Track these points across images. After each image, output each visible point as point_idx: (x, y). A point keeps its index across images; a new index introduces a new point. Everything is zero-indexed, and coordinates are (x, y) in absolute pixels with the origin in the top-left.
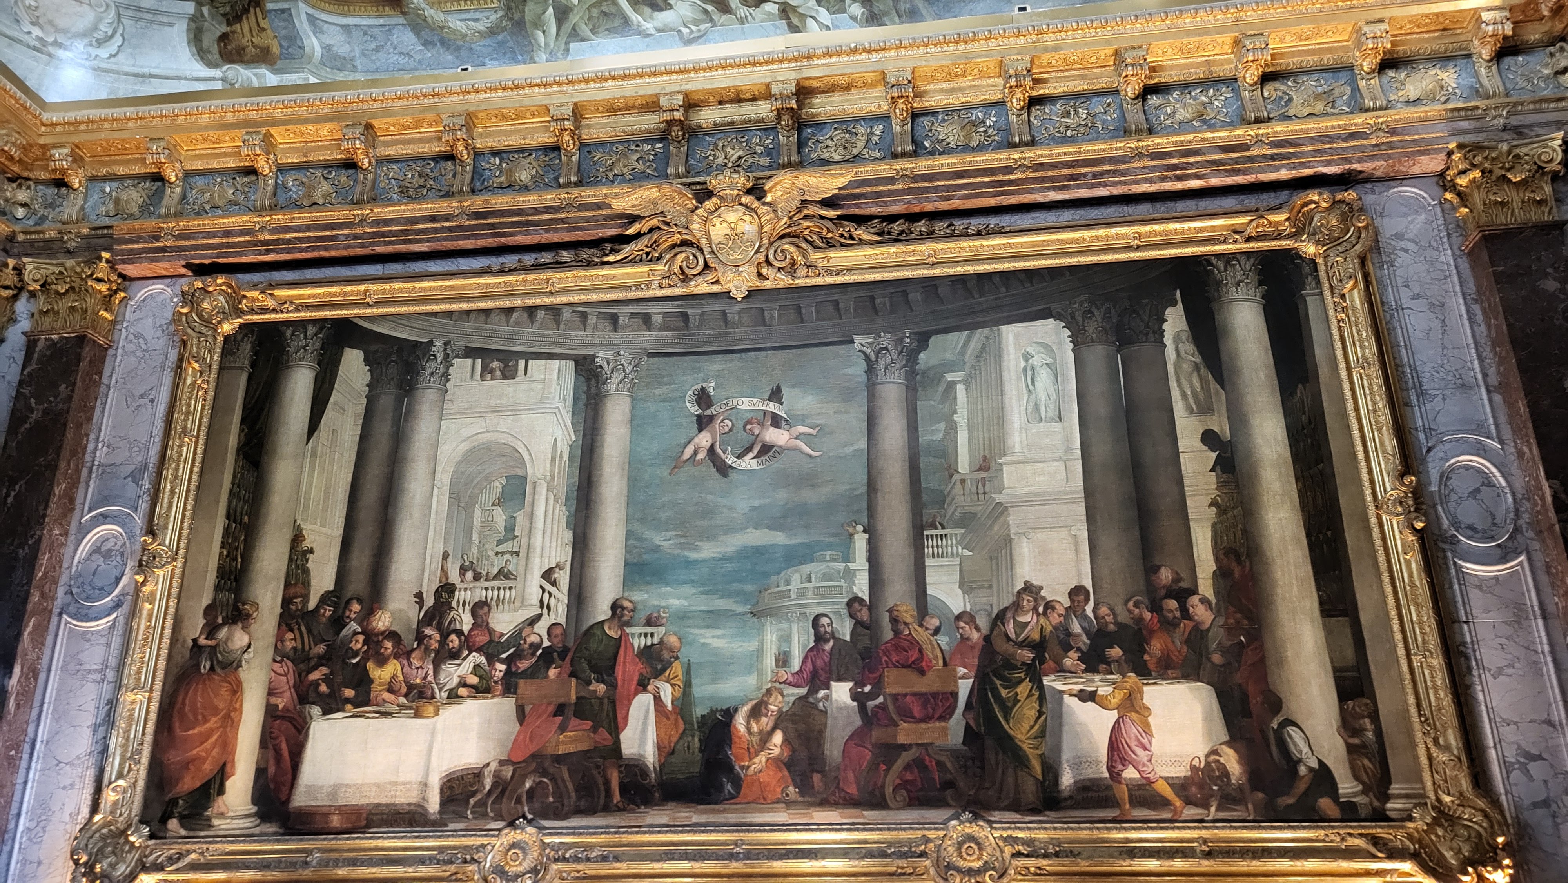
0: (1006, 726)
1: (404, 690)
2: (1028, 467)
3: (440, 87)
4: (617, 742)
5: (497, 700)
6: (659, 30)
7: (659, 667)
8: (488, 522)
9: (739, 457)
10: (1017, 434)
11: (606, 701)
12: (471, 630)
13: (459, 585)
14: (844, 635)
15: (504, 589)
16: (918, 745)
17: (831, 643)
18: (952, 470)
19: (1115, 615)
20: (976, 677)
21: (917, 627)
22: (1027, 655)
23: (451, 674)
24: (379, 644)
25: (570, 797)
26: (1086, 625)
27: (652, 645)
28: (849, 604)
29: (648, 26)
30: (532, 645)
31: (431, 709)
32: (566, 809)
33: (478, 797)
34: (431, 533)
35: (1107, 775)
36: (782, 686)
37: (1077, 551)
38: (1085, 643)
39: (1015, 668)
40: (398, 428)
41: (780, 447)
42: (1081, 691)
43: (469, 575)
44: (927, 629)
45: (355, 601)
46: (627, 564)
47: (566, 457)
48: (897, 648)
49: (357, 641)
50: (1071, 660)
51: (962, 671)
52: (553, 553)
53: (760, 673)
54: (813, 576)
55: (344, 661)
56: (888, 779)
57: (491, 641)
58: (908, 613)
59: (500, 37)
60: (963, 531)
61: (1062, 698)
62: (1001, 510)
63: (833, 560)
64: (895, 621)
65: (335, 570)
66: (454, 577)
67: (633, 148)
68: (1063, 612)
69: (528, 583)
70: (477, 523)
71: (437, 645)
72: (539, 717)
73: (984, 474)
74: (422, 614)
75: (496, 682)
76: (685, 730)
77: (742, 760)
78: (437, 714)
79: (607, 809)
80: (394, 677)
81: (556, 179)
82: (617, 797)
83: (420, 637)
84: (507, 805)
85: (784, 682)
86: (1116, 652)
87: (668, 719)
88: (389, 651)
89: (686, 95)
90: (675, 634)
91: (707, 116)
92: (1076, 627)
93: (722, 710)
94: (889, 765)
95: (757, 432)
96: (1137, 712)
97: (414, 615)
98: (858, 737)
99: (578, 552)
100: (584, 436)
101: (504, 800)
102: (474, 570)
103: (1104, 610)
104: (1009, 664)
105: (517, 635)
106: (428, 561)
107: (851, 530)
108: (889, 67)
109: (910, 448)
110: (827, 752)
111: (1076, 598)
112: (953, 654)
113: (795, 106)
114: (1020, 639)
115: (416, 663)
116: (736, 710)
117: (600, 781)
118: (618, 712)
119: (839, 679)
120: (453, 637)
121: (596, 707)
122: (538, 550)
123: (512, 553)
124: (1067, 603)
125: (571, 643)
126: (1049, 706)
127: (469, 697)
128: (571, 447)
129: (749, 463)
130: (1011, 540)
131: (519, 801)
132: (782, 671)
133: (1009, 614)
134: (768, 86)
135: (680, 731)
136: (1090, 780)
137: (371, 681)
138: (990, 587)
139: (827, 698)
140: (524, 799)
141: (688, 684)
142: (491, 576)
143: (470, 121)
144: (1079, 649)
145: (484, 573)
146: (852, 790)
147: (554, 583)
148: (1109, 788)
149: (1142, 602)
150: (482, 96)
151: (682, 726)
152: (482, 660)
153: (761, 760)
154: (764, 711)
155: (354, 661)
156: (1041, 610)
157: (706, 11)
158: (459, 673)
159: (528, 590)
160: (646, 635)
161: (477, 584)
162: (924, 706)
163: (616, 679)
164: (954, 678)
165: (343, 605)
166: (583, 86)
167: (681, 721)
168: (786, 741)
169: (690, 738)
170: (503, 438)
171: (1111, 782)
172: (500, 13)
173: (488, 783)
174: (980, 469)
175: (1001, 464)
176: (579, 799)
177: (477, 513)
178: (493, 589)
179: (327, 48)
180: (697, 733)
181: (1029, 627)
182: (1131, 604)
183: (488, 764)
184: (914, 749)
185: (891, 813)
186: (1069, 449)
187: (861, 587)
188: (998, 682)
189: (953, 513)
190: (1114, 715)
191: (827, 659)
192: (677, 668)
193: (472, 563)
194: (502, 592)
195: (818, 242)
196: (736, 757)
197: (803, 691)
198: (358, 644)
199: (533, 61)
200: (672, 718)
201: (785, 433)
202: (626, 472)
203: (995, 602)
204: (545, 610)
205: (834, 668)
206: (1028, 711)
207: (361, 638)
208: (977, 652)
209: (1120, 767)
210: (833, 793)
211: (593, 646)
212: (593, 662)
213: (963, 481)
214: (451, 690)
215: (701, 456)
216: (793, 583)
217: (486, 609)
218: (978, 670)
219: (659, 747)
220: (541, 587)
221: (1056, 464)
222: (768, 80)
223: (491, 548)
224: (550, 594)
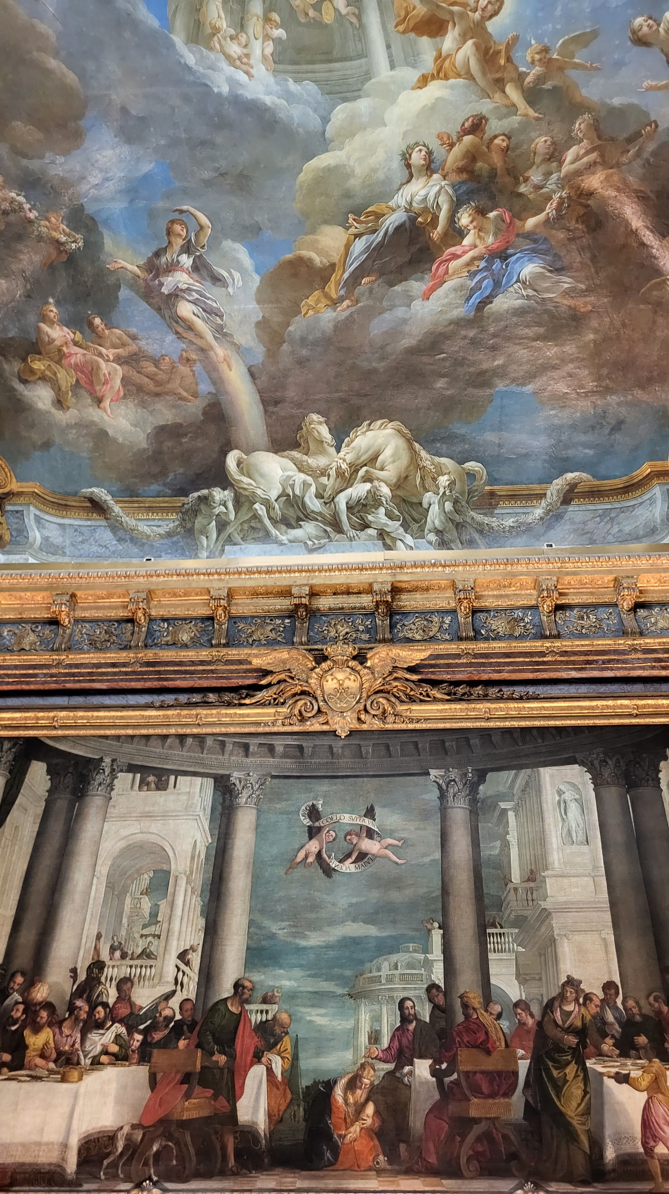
0: (558, 1104)
1: (54, 1056)
2: (565, 880)
3: (131, 571)
4: (234, 1110)
5: (134, 1068)
6: (291, 541)
7: (272, 1041)
8: (136, 909)
9: (341, 861)
10: (555, 853)
11: (226, 1071)
12: (115, 1003)
13: (108, 963)
14: (425, 1017)
15: (146, 967)
16: (487, 1119)
17: (414, 1024)
18: (506, 880)
19: (640, 1008)
20: (532, 1058)
21: (483, 1012)
22: (572, 1040)
23: (95, 1043)
24: (36, 1013)
25: (190, 1161)
26: (617, 1015)
27: (267, 1021)
28: (429, 990)
29: (284, 538)
30: (166, 1018)
31: (75, 1074)
32: (187, 1172)
33: (111, 1158)
34: (88, 916)
35: (641, 1150)
36: (374, 1061)
37: (607, 952)
38: (617, 1031)
39: (562, 1051)
40: (69, 827)
41: (373, 855)
42: (617, 1073)
43: (118, 954)
44: (491, 1014)
45: (19, 975)
46: (248, 948)
47: (203, 856)
48: (468, 1030)
49: (17, 1010)
50: (607, 1046)
51: (521, 1052)
52: (188, 937)
53: (356, 1049)
54: (399, 965)
55: (5, 1027)
56: (462, 1149)
57: (132, 1013)
58: (476, 1000)
59: (175, 539)
60: (517, 931)
61: (602, 1079)
62: (545, 915)
63: (415, 951)
64: (465, 1006)
65: (5, 946)
66: (105, 955)
67: (268, 621)
68: (598, 1003)
69: (166, 962)
70: (127, 909)
71: (85, 1016)
72: (168, 1084)
73: (532, 884)
74: (75, 987)
75: (133, 1051)
76: (292, 1100)
77: (340, 1129)
78: (80, 1079)
79: (223, 1173)
80: (46, 1043)
81: (210, 641)
82: (232, 1162)
83: (72, 1008)
84: (136, 1167)
85: (376, 1058)
86: (642, 1040)
87: (278, 1088)
88: (44, 1020)
89: (311, 587)
90: (286, 1011)
91: (324, 603)
92: (610, 1017)
93: (323, 1082)
94: (463, 1137)
95: (355, 842)
96: (663, 1094)
97: (68, 987)
98: (436, 1110)
99: (209, 937)
100: (219, 838)
101: (134, 1162)
102: (122, 950)
103: (631, 1003)
104: (559, 1048)
105: (154, 1009)
106: (84, 941)
107: (429, 926)
108: (458, 578)
109: (474, 861)
110: (411, 1124)
111: (607, 991)
112: (513, 1037)
113: (390, 600)
114: (566, 1025)
115: (66, 1031)
116: (335, 1082)
117: (218, 1147)
118: (236, 1081)
119: (421, 1057)
120: (100, 1009)
121: (218, 1077)
122: (176, 934)
123: (154, 936)
124: (601, 995)
125: (199, 1017)
126: (592, 1086)
127: (109, 1064)
128: (207, 847)
129: (349, 867)
130: (555, 940)
131: (146, 1164)
132: (374, 1047)
133: (557, 1004)
134: (371, 585)
135: (288, 1101)
136: (629, 1155)
137: (26, 1047)
138: (540, 979)
139: (411, 1073)
140: (151, 1162)
141: (295, 1058)
142: (135, 956)
143: (150, 595)
144: (613, 1037)
145: (130, 952)
146: (433, 1159)
147: (187, 963)
148: (644, 1162)
149: (660, 998)
150: (162, 579)
151: (289, 1096)
152: (123, 1030)
153: (355, 1129)
154: (359, 1084)
155: (14, 1028)
156: (581, 1000)
157: (326, 531)
158: (102, 1041)
159: (165, 969)
160: (262, 1012)
161: (124, 962)
162: (491, 1082)
163: (235, 1051)
164: (515, 1059)
165: (8, 977)
166: (236, 576)
167: (288, 1092)
168: (377, 1112)
169: (296, 1108)
170: (153, 839)
171: (645, 1157)
172: (177, 523)
173: (120, 1145)
174: (529, 880)
175: (544, 877)
176: (199, 1163)
177: (128, 900)
178: (136, 967)
179: (46, 539)
180: (302, 1103)
181: (573, 1016)
182: (651, 999)
183: (122, 1128)
184: (483, 1123)
185: (466, 1182)
186: (595, 868)
187: (438, 976)
188: (550, 1064)
189: (509, 915)
190: (644, 1096)
191: (410, 1038)
192: (287, 1043)
193: (120, 943)
194: (144, 969)
195: (403, 698)
196: (335, 1126)
197: (391, 1066)
198: (18, 1013)
199: (196, 557)
200: (282, 1088)
201: (377, 843)
202: (251, 870)
203: (544, 992)
204: (179, 987)
205: (417, 1047)
206: (576, 1090)
207: (21, 1007)
208: (532, 1036)
209: (652, 1143)
210: (417, 1163)
211: (217, 1020)
212: (217, 1035)
213: (516, 889)
214: (94, 1057)
215: (311, 859)
216: (383, 970)
217: (129, 984)
218: (533, 1053)
219: (270, 1115)
220: (177, 966)
221: (586, 879)
222: (371, 581)
223: (137, 931)
224: (184, 973)
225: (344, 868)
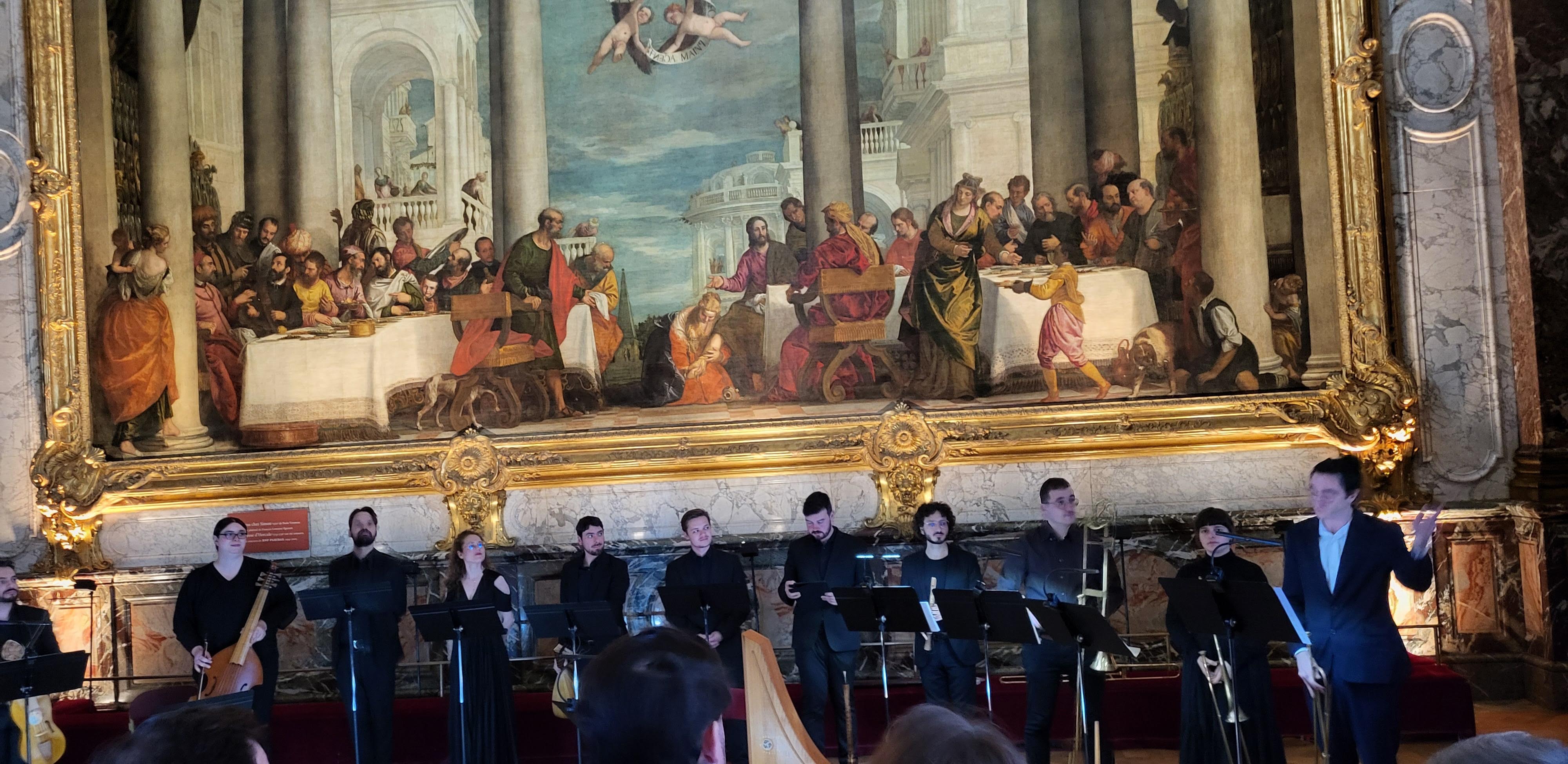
0: (941, 320)
1: (336, 310)
2: (971, 49)
4: (557, 354)
5: (432, 317)
7: (593, 277)
8: (398, 133)
9: (661, 50)
10: (960, 12)
11: (542, 313)
12: (396, 247)
13: (376, 201)
14: (779, 237)
15: (425, 203)
16: (854, 342)
17: (767, 246)
18: (889, 56)
19: (1054, 204)
20: (912, 273)
21: (853, 226)
22: (964, 250)
23: (381, 293)
24: (302, 264)
25: (515, 406)
26: (1024, 216)
27: (585, 256)
28: (784, 206)
30: (460, 261)
31: (365, 328)
32: (513, 417)
33: (426, 409)
34: (339, 146)
35: (1037, 361)
36: (719, 291)
37: (1019, 139)
38: (1022, 235)
39: (951, 263)
40: (284, 28)
41: (705, 37)
42: (1017, 282)
43: (386, 190)
44: (863, 227)
45: (269, 222)
46: (551, 173)
47: (473, 57)
48: (833, 248)
49: (279, 263)
50: (1008, 252)
51: (898, 268)
52: (472, 164)
53: (696, 280)
54: (746, 178)
55: (268, 283)
56: (826, 375)
57: (418, 258)
58: (844, 212)
60: (900, 123)
61: (997, 291)
62: (940, 98)
63: (766, 160)
64: (830, 221)
65: (242, 190)
66: (370, 193)
68: (1001, 203)
69: (449, 197)
70: (386, 133)
71: (362, 264)
72: (477, 332)
73: (924, 59)
74: (342, 233)
75: (428, 299)
76: (623, 339)
77: (682, 365)
78: (373, 332)
79: (553, 416)
80: (323, 298)
82: (562, 404)
83: (344, 257)
84: (455, 416)
85: (721, 288)
86: (1053, 242)
87: (606, 328)
88: (314, 272)
90: (607, 244)
92: (1014, 219)
93: (659, 318)
94: (827, 363)
95: (679, 20)
96: (1071, 300)
97: (334, 235)
98: (795, 337)
99: (497, 162)
100: (491, 31)
101: (452, 411)
102: (390, 185)
103: (1043, 200)
104: (946, 260)
105: (444, 252)
106: (340, 177)
107: (784, 127)
109: (845, 33)
110: (765, 354)
111: (1015, 189)
112: (890, 251)
114: (958, 233)
115: (344, 283)
116: (674, 317)
117: (544, 390)
118: (555, 324)
119: (776, 282)
120: (378, 255)
121: (533, 320)
122: (455, 161)
123: (428, 165)
124: (1006, 194)
125: (501, 257)
126: (985, 298)
127: (403, 315)
128: (477, 44)
129: (672, 57)
130: (950, 131)
131: (466, 412)
132: (718, 277)
133: (947, 209)
135: (619, 340)
136: (1021, 367)
137: (301, 303)
138: (929, 181)
139: (764, 301)
140: (471, 410)
141: (624, 294)
142: (409, 191)
144: (1016, 241)
145: (401, 187)
146: (791, 387)
147: (476, 196)
148: (1038, 373)
149: (1082, 190)
151: (620, 335)
152: (412, 277)
153: (700, 364)
154: (702, 317)
155: (280, 283)
156: (979, 203)
158: (389, 291)
159: (450, 204)
160: (577, 246)
161: (395, 199)
162: (861, 305)
163: (550, 291)
164: (891, 275)
165: (257, 226)
167: (619, 331)
168: (725, 344)
169: (630, 346)
170: (401, 37)
171: (1041, 368)
173: (434, 397)
174: (920, 53)
175: (942, 47)
176: (525, 407)
177: (385, 123)
178: (413, 204)
180: (636, 341)
181: (967, 221)
182: (1071, 193)
183: (431, 379)
184: (851, 346)
185: (828, 406)
186: (1015, 27)
187: (796, 188)
188: (934, 278)
189: (891, 104)
190: (1047, 304)
191: (762, 263)
192: (611, 278)
193: (387, 177)
194: (422, 207)
196: (676, 362)
197: (740, 296)
198: (280, 265)
200: (611, 327)
201: (710, 20)
202: (540, 72)
203: (933, 197)
204: (470, 225)
205: (770, 272)
206: (963, 304)
207: (283, 259)
208: (913, 249)
209: (1051, 353)
210: (773, 392)
211: (523, 259)
212: (526, 276)
213: (901, 68)
214: (384, 308)
215: (620, 50)
216: (726, 186)
217: (408, 225)
218: (914, 267)
219: (600, 356)
220: (463, 200)
221: (1000, 44)
223: (405, 162)
224: (473, 207)
225: (666, 59)
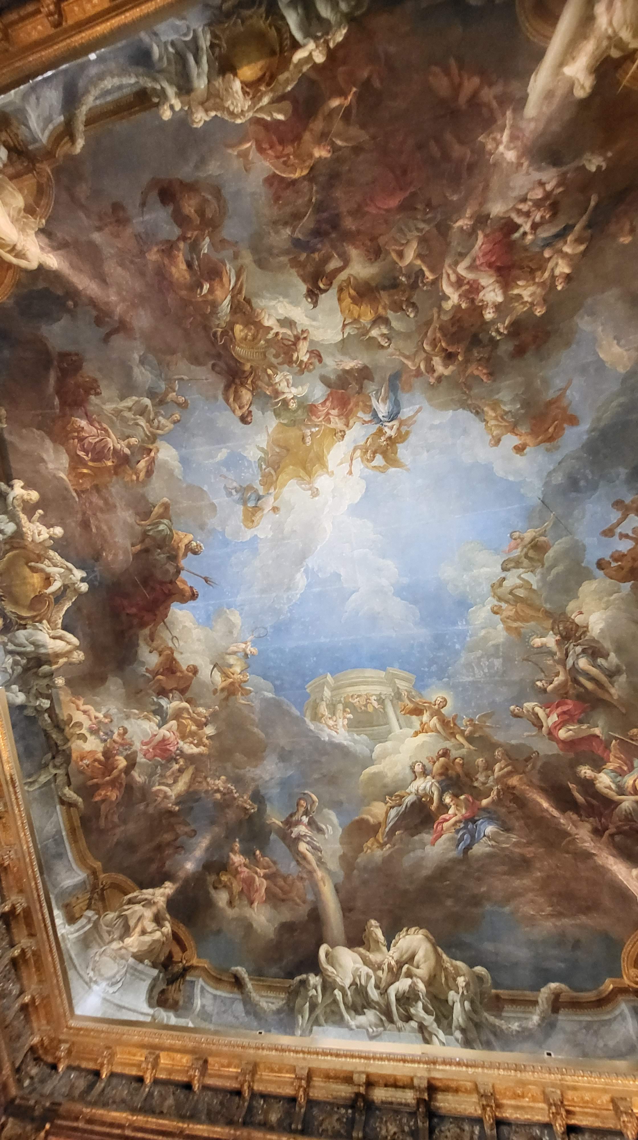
3: (245, 1041)
6: (358, 1027)
29: (353, 1023)
59: (282, 1016)
67: (336, 1109)
81: (290, 1125)
89: (368, 1076)
91: (379, 1094)
108: (480, 1080)
113: (427, 1098)
134: (412, 1079)
143: (254, 1068)
150: (265, 1052)
157: (381, 1020)
166: (315, 1056)
172: (284, 1002)
179: (203, 1006)
199: (293, 1034)
222: (412, 1074)
